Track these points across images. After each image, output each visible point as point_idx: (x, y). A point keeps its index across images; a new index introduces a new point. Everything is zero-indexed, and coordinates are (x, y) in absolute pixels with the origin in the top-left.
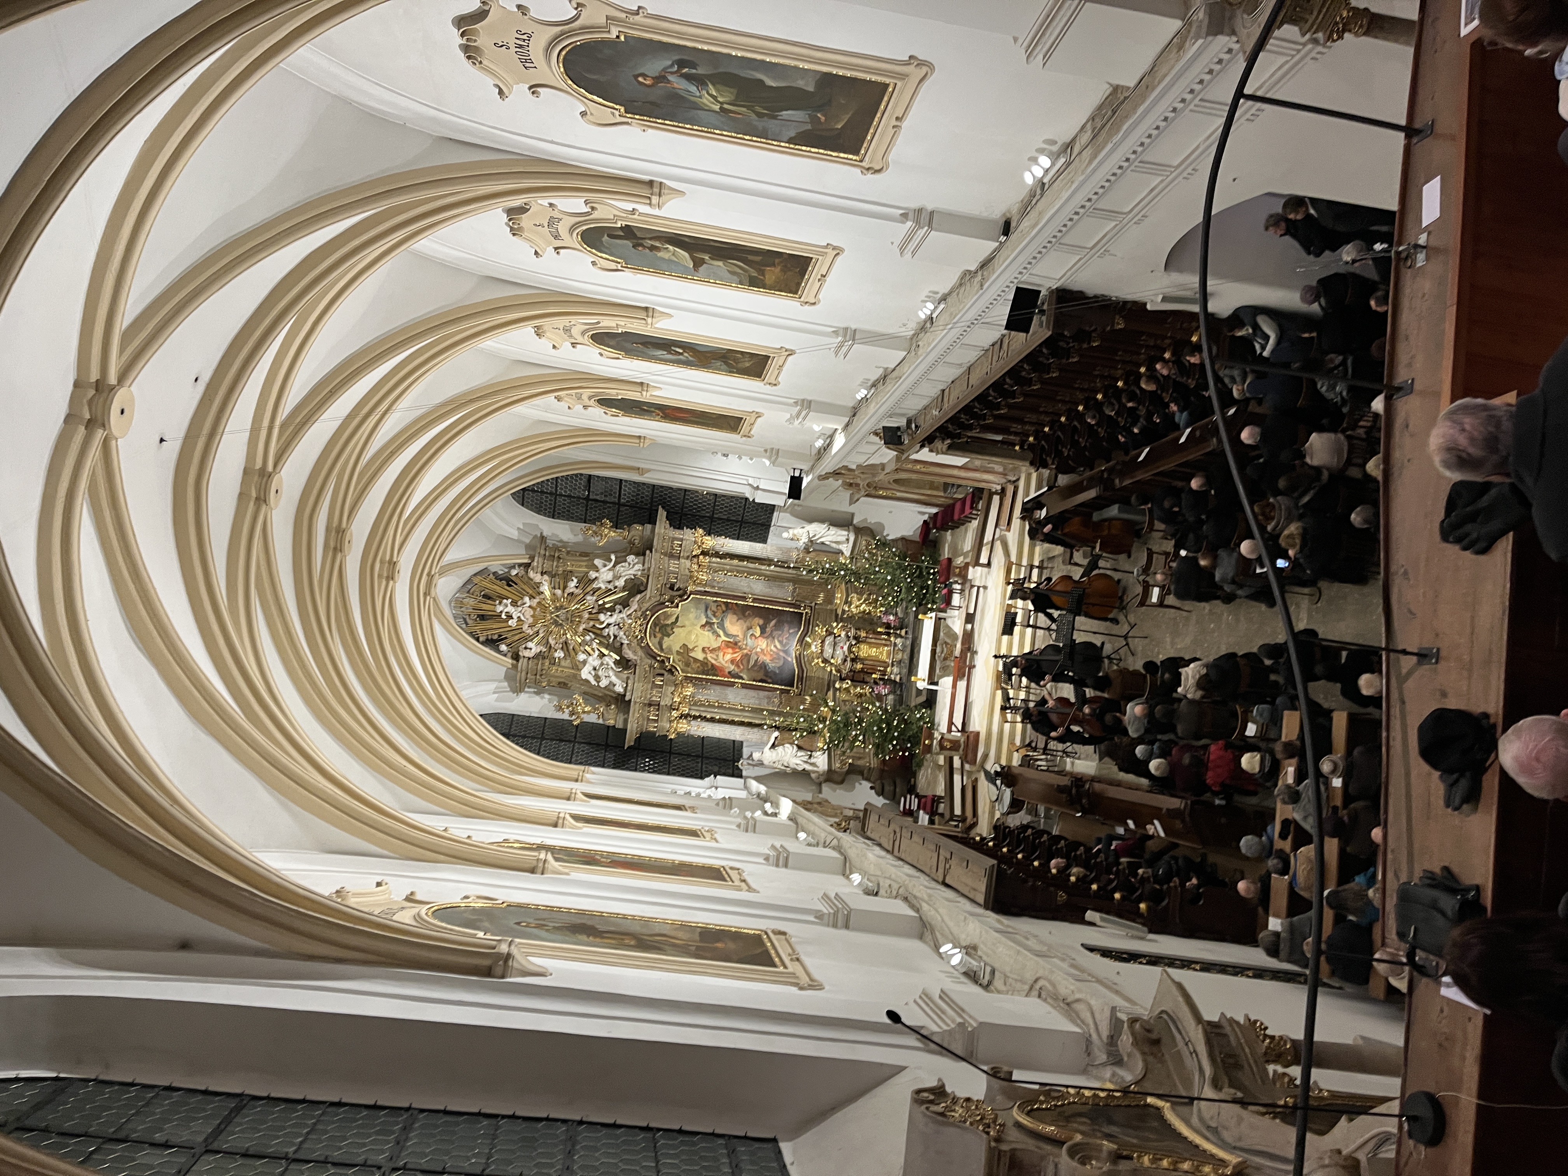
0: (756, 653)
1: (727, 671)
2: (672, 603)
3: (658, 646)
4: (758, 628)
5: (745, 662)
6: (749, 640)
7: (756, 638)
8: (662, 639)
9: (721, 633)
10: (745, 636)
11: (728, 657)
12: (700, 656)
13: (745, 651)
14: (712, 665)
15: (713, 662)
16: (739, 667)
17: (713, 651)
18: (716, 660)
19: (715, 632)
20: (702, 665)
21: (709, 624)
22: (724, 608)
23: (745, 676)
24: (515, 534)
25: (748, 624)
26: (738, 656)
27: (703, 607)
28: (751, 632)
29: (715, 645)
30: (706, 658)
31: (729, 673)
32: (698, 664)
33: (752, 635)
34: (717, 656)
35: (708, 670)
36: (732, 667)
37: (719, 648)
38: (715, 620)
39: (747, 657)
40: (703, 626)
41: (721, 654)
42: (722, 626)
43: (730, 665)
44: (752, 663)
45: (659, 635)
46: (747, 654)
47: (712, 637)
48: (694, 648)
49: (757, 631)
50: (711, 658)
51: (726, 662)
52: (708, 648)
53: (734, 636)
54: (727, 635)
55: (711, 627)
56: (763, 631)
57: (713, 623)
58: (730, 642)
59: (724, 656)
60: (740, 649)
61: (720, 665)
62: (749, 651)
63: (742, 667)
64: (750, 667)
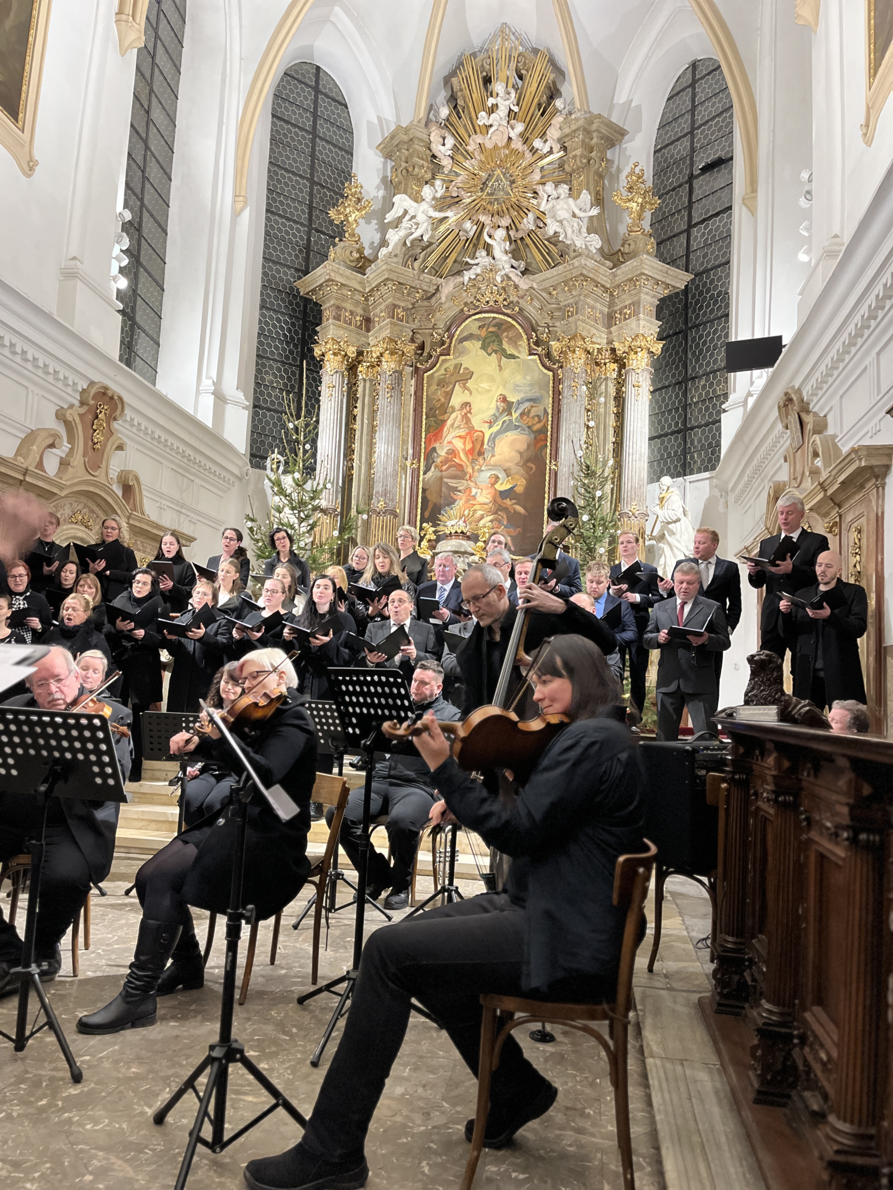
0: (468, 489)
1: (437, 445)
2: (537, 343)
3: (466, 334)
4: (508, 486)
5: (453, 471)
6: (488, 474)
7: (493, 485)
8: (478, 338)
9: (495, 429)
10: (495, 466)
11: (459, 444)
13: (470, 470)
14: (444, 422)
15: (449, 422)
16: (444, 462)
17: (466, 419)
18: (452, 425)
19: (496, 418)
20: (443, 404)
21: (508, 406)
22: (535, 428)
23: (430, 474)
24: (621, 98)
25: (515, 469)
26: (461, 459)
27: (535, 393)
28: (501, 475)
29: (476, 422)
31: (434, 449)
32: (443, 400)
33: (497, 478)
34: (459, 427)
35: (434, 416)
36: (442, 452)
37: (472, 428)
38: (515, 415)
39: (461, 473)
40: (504, 399)
41: (462, 432)
42: (507, 427)
43: (445, 451)
44: (452, 483)
45: (483, 333)
46: (466, 474)
47: (487, 415)
48: (468, 389)
49: (503, 486)
50: (454, 418)
51: (450, 442)
52: (470, 412)
53: (493, 448)
54: (493, 438)
55: (504, 411)
56: (504, 494)
57: (510, 414)
58: (482, 444)
59: (460, 437)
60: (473, 462)
61: (444, 434)
62: (470, 477)
63: (444, 468)
64: (445, 480)
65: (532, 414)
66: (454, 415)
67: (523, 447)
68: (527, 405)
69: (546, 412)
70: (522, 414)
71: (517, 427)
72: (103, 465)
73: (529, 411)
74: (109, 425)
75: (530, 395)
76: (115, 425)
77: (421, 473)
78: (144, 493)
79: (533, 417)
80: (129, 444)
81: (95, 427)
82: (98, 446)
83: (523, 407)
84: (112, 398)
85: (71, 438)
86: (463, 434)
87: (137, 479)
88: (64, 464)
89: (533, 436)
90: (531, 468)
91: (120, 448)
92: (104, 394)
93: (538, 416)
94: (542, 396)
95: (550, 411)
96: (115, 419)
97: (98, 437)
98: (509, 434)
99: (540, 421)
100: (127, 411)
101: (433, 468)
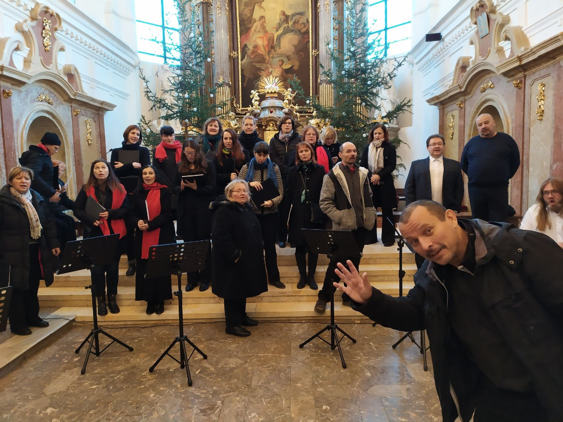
0: (267, 68)
1: (247, 43)
4: (289, 66)
5: (258, 59)
6: (278, 59)
7: (281, 66)
9: (280, 32)
10: (281, 55)
11: (260, 42)
12: (256, 15)
13: (267, 57)
14: (250, 28)
15: (253, 29)
16: (253, 52)
17: (263, 27)
18: (255, 31)
19: (279, 26)
20: (248, 18)
21: (286, 18)
22: (302, 31)
23: (245, 60)
25: (292, 56)
26: (262, 51)
27: (301, 9)
28: (285, 60)
29: (269, 28)
30: (255, 21)
31: (246, 46)
32: (249, 15)
33: (283, 62)
34: (259, 31)
35: (244, 25)
36: (250, 47)
37: (266, 32)
38: (291, 23)
39: (262, 60)
40: (284, 13)
42: (286, 31)
43: (252, 46)
44: (258, 65)
46: (265, 60)
47: (275, 24)
48: (263, 8)
49: (287, 66)
50: (256, 26)
51: (255, 41)
52: (265, 22)
53: (280, 44)
54: (279, 38)
55: (284, 21)
56: (287, 71)
57: (287, 23)
58: (273, 42)
59: (260, 37)
60: (269, 52)
61: (251, 37)
62: (268, 61)
63: (253, 56)
64: (254, 64)
65: (300, 22)
66: (255, 25)
67: (296, 43)
68: (297, 17)
69: (308, 21)
70: (295, 23)
71: (292, 31)
72: (54, 61)
73: (298, 21)
74: (53, 34)
75: (298, 11)
76: (56, 34)
77: (240, 60)
78: (82, 79)
79: (301, 24)
80: (67, 47)
81: (44, 35)
82: (48, 48)
83: (295, 18)
84: (52, 15)
85: (29, 44)
86: (262, 35)
87: (76, 70)
88: (27, 62)
89: (301, 36)
90: (302, 55)
91: (62, 49)
92: (46, 12)
93: (304, 24)
94: (305, 12)
95: (310, 21)
96: (56, 29)
97: (47, 41)
98: (287, 35)
99: (305, 27)
100: (63, 24)
101: (246, 57)
